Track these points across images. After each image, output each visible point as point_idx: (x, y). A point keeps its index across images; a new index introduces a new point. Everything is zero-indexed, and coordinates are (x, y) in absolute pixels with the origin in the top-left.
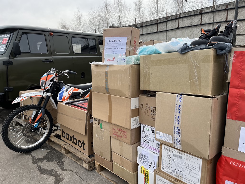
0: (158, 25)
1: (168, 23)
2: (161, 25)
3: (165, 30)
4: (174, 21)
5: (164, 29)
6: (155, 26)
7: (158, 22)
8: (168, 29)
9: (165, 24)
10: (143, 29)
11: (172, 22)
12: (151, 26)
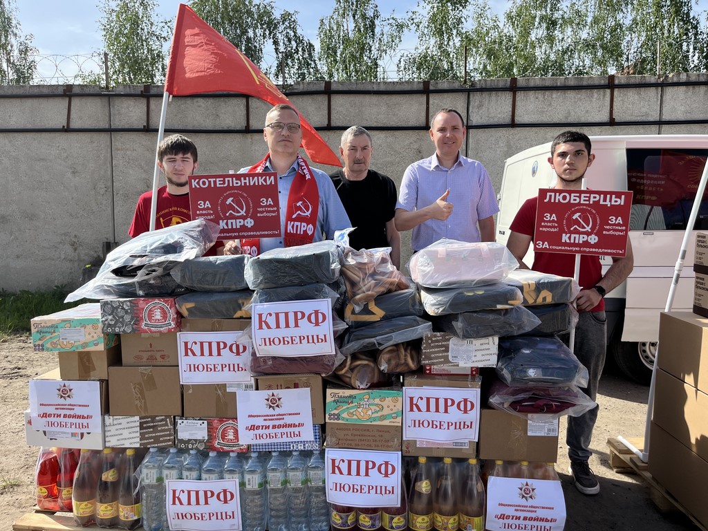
0: (616, 92)
1: (670, 91)
2: (632, 95)
3: (651, 119)
4: (697, 88)
5: (647, 114)
6: (595, 93)
7: (616, 82)
8: (666, 117)
9: (652, 93)
10: (518, 103)
11: (690, 93)
12: (571, 94)
